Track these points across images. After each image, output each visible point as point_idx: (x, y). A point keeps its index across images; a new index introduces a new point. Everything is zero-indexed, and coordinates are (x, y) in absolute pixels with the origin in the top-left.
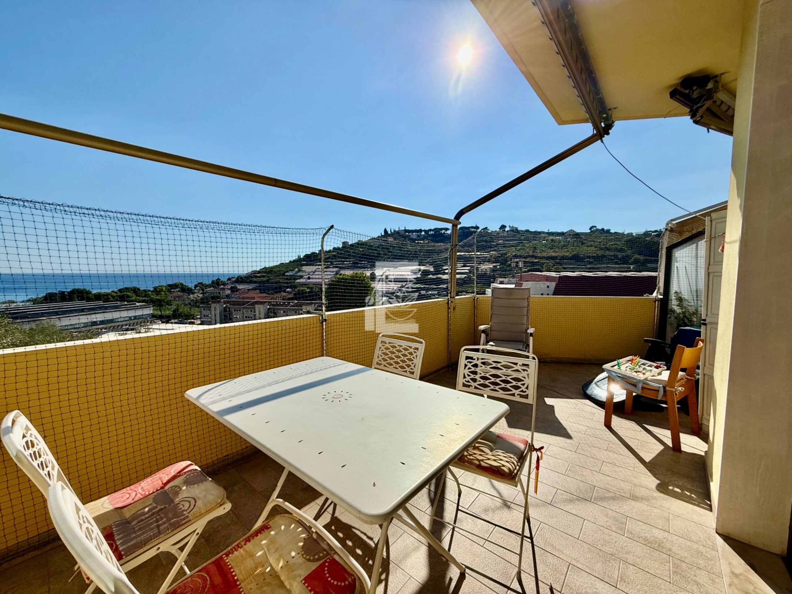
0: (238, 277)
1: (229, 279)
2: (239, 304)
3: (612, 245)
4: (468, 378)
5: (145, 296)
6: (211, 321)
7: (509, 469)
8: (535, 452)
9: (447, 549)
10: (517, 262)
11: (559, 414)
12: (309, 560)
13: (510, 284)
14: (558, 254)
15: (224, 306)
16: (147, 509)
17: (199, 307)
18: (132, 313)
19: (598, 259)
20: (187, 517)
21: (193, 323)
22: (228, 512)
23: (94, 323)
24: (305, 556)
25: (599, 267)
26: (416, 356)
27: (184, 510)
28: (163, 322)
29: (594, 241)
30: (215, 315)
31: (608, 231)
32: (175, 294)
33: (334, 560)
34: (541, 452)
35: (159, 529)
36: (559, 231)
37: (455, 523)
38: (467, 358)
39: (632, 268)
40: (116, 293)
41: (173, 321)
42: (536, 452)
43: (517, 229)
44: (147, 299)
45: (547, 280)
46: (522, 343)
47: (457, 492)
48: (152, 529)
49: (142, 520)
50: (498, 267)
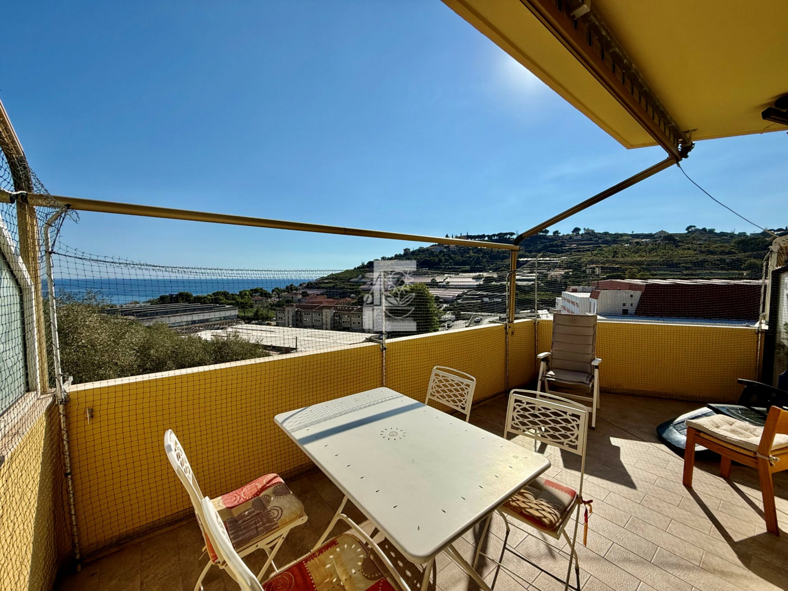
0: (308, 283)
1: (301, 285)
2: (308, 308)
3: (717, 247)
4: (517, 421)
5: (233, 300)
6: (284, 323)
7: (551, 521)
8: (583, 505)
9: (490, 586)
10: (594, 268)
11: (624, 458)
12: (367, 577)
13: (585, 292)
14: (644, 258)
15: (296, 309)
16: (247, 513)
17: (275, 310)
18: (223, 314)
19: (700, 264)
20: (277, 523)
21: (269, 324)
22: (306, 523)
23: (194, 322)
24: (364, 573)
25: (699, 274)
26: (468, 392)
27: (274, 518)
28: (246, 323)
29: (692, 243)
30: (288, 318)
31: (712, 231)
32: (256, 298)
33: (386, 582)
34: (590, 506)
35: (257, 531)
36: (647, 232)
37: (500, 562)
38: (516, 401)
39: (745, 274)
40: (211, 296)
41: (253, 322)
42: (585, 504)
43: (593, 231)
44: (234, 302)
45: (630, 289)
46: (587, 375)
47: (506, 529)
48: (252, 529)
49: (246, 521)
50: (571, 273)
